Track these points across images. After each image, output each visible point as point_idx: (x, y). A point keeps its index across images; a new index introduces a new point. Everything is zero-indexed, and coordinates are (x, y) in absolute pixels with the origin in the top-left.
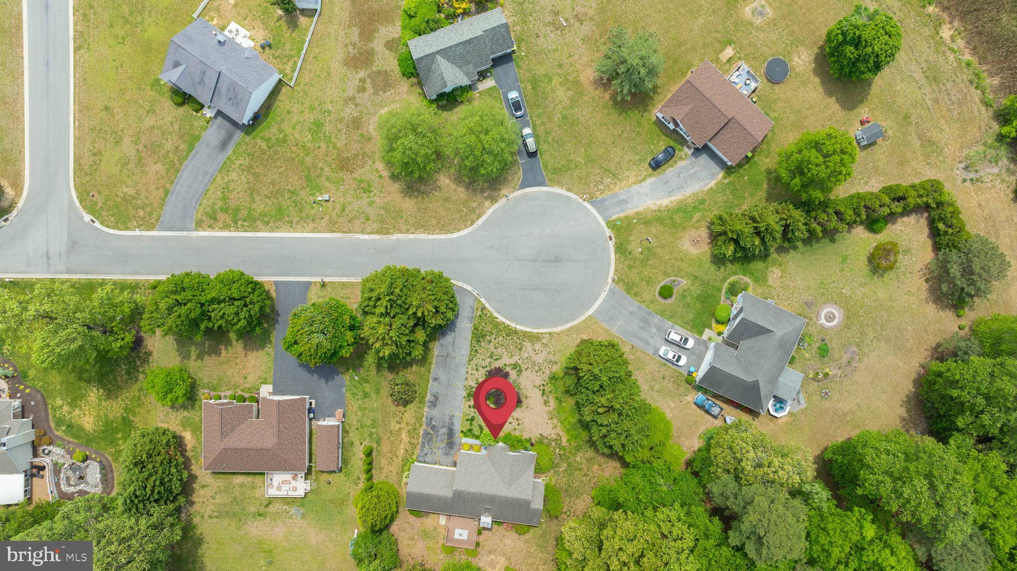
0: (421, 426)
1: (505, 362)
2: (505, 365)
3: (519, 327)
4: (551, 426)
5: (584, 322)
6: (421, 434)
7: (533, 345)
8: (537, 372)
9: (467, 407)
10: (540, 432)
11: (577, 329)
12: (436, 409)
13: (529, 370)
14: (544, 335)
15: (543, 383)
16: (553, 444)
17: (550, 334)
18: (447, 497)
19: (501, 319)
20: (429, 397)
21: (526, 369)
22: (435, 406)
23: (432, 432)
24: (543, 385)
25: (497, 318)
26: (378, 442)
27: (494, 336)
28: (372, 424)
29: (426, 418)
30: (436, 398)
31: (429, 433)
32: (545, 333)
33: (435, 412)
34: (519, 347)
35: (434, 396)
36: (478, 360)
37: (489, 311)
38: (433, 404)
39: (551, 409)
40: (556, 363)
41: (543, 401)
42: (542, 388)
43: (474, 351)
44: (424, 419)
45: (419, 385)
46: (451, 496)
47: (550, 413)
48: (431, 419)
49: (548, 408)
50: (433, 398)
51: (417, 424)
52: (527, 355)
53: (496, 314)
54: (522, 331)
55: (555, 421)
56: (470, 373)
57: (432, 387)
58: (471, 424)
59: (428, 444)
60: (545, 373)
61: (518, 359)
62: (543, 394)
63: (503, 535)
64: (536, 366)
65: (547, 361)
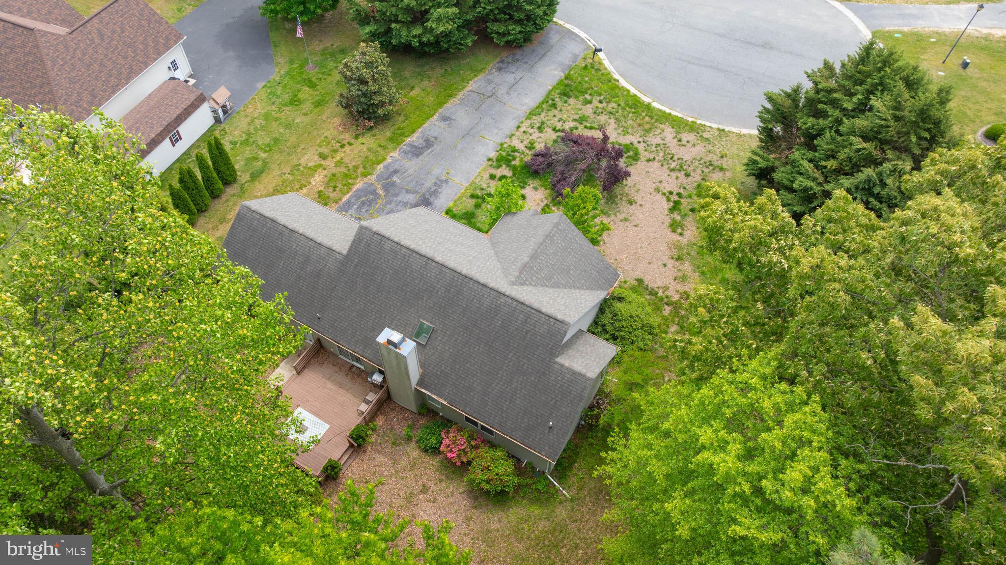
0: (365, 175)
3: (657, 105)
4: (671, 271)
6: (356, 188)
7: (678, 133)
8: (673, 170)
9: (486, 176)
10: (638, 274)
12: (415, 161)
13: (656, 165)
14: (708, 130)
15: (681, 191)
16: (667, 311)
17: (721, 131)
19: (623, 83)
20: (415, 139)
21: (649, 160)
22: (417, 155)
23: (381, 192)
24: (679, 194)
25: (616, 81)
26: (255, 176)
27: (600, 98)
28: (268, 145)
29: (386, 167)
30: (428, 143)
31: (374, 192)
32: (711, 127)
33: (412, 166)
34: (647, 127)
35: (427, 140)
36: (552, 118)
37: (605, 69)
38: (416, 152)
39: (684, 241)
40: (721, 169)
41: (668, 221)
42: (675, 198)
43: (549, 104)
44: (380, 167)
45: (407, 117)
47: (680, 248)
48: (396, 172)
49: (676, 237)
50: (421, 142)
51: (361, 170)
52: (659, 141)
53: (617, 76)
54: (662, 112)
55: (687, 267)
56: (523, 129)
57: (433, 126)
58: (478, 206)
59: (359, 208)
60: (690, 178)
61: (637, 141)
62: (672, 210)
63: (424, 486)
64: (674, 161)
65: (702, 162)
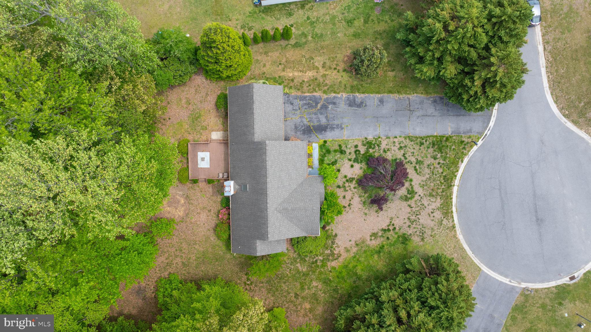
0: (325, 92)
1: (414, 180)
2: (411, 180)
3: (455, 189)
4: (348, 245)
5: (473, 263)
6: (315, 94)
7: (438, 209)
8: (409, 219)
9: (355, 143)
10: (339, 233)
11: (464, 256)
12: (346, 107)
13: (409, 210)
14: (451, 221)
15: (397, 228)
16: (328, 252)
17: (453, 227)
18: (253, 134)
19: (462, 167)
20: (359, 96)
21: (409, 206)
22: (350, 105)
23: (319, 106)
24: (395, 228)
25: (462, 161)
26: (297, 45)
27: (442, 162)
28: (317, 35)
29: (335, 97)
30: (360, 105)
31: (317, 103)
32: (453, 221)
33: (343, 106)
34: (434, 193)
35: (362, 103)
36: (412, 147)
37: (469, 151)
38: (352, 103)
39: (368, 242)
40: (423, 239)
41: (375, 231)
42: (391, 228)
43: (421, 141)
44: (333, 95)
45: (371, 83)
46: (256, 140)
47: (363, 242)
48: (334, 103)
49: (368, 238)
50: (359, 101)
51: (326, 88)
52: (426, 204)
53: (466, 160)
54: (451, 194)
55: (355, 250)
56: (396, 140)
57: (372, 99)
58: (335, 151)
59: (305, 104)
60: (408, 228)
61: (420, 194)
62: (384, 230)
63: (211, 210)
64: (416, 217)
65: (422, 229)
